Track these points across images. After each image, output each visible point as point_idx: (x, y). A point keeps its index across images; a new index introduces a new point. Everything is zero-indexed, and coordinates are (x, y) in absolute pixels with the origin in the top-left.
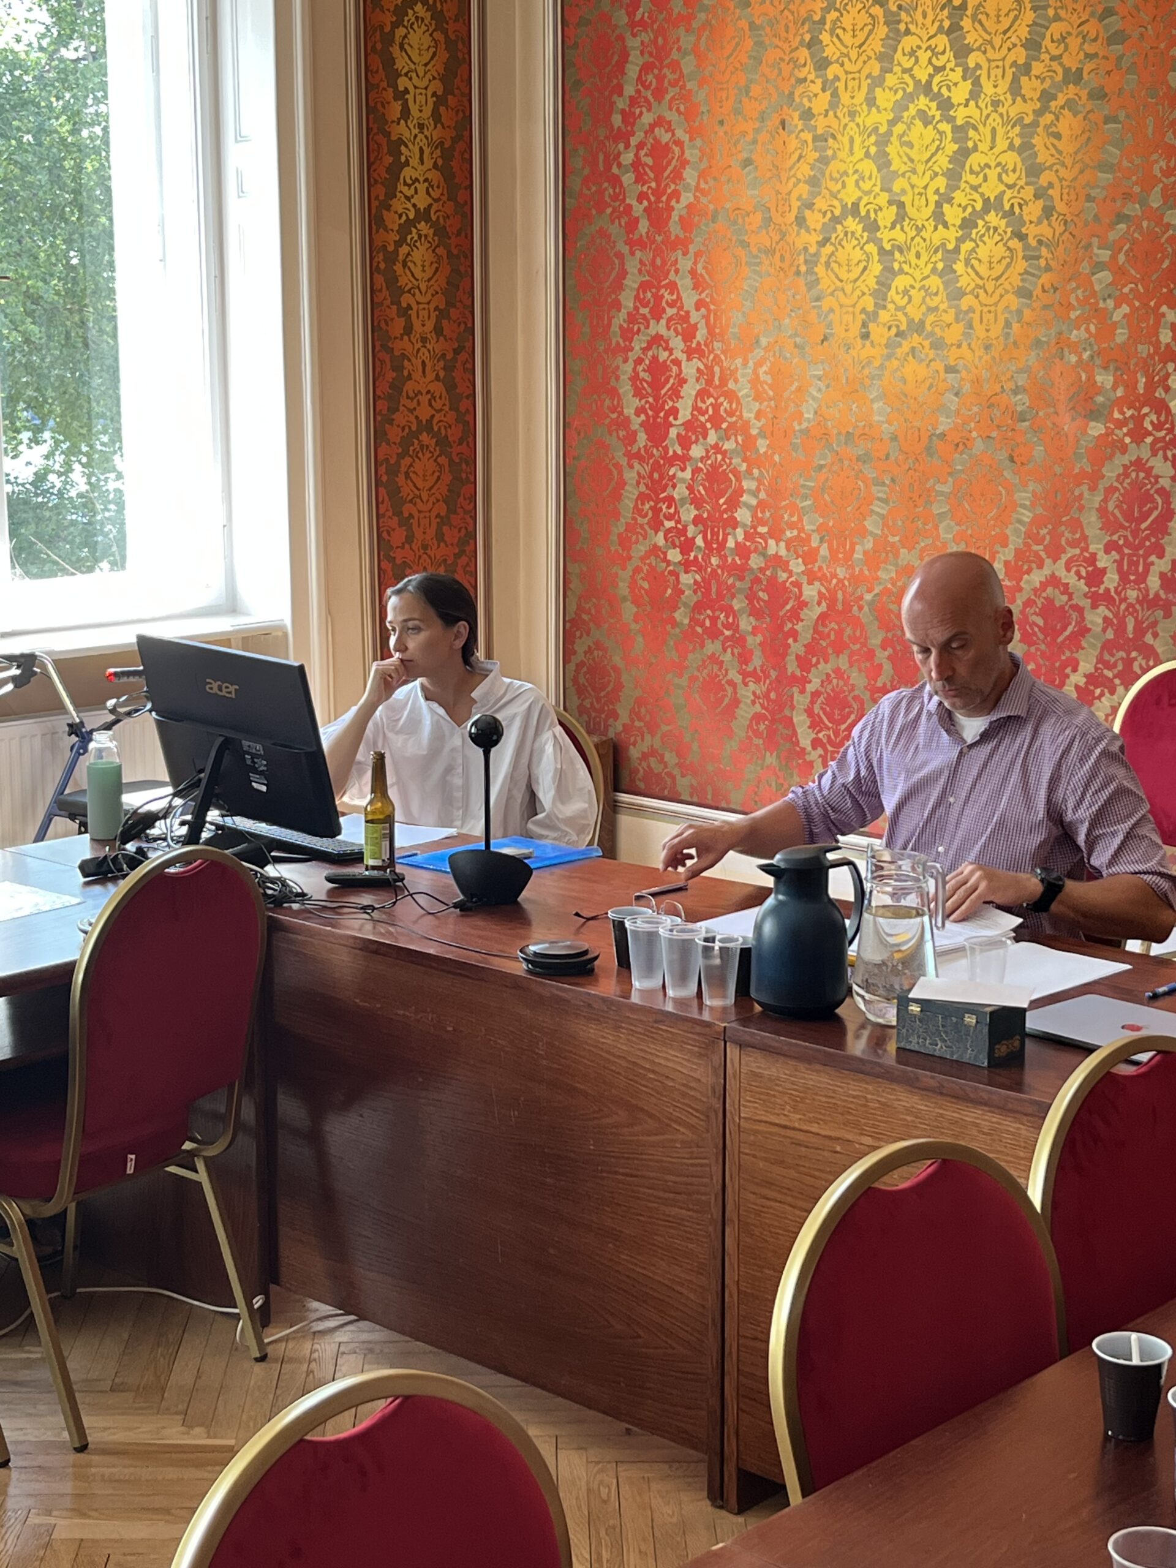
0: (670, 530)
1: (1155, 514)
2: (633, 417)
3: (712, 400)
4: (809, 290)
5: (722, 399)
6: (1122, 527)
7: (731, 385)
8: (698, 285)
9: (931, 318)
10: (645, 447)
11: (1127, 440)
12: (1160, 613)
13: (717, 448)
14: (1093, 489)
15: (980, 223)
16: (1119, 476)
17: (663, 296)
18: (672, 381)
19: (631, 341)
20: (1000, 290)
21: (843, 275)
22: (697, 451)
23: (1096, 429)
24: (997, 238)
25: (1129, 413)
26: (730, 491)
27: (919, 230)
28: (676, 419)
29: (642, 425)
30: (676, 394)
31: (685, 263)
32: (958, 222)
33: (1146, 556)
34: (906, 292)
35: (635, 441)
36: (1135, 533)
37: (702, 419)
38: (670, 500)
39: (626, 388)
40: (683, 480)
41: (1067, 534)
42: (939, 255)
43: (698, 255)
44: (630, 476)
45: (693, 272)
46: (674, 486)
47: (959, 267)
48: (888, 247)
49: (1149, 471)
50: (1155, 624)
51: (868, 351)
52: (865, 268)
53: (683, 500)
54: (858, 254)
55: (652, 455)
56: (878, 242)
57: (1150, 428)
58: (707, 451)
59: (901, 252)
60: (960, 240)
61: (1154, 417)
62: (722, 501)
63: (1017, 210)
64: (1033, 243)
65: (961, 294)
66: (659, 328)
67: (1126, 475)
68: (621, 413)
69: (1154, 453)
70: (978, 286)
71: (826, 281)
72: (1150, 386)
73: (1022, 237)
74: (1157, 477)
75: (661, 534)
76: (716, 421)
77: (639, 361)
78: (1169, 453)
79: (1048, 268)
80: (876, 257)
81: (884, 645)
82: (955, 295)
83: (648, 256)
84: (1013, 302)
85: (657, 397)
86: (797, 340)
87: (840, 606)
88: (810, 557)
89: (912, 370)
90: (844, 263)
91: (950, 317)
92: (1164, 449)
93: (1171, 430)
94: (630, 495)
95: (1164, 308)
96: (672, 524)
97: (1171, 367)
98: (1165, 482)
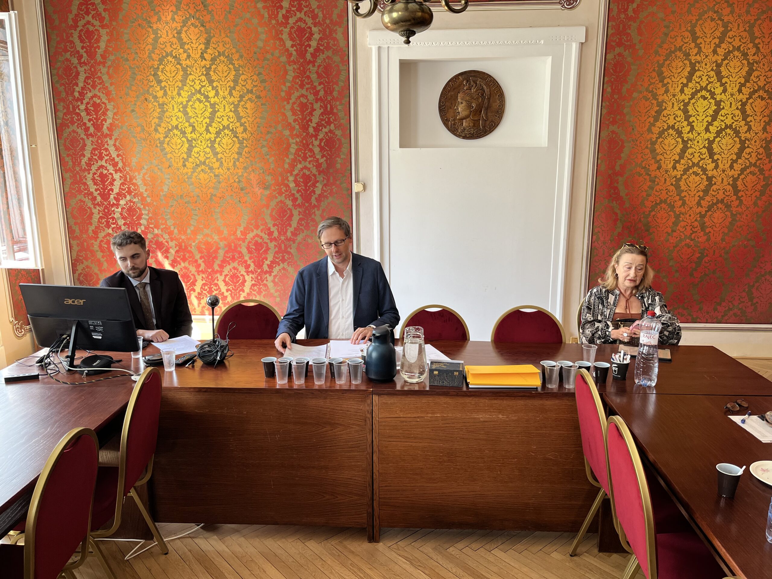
0: (114, 228)
1: (288, 215)
2: (94, 192)
3: (127, 186)
4: (162, 152)
5: (131, 186)
6: (278, 219)
7: (134, 181)
8: (117, 149)
9: (207, 161)
10: (101, 201)
11: (277, 195)
13: (130, 201)
14: (268, 208)
15: (222, 133)
16: (275, 205)
17: (103, 153)
18: (109, 180)
19: (91, 167)
20: (231, 153)
21: (174, 147)
22: (122, 202)
23: (267, 192)
24: (228, 137)
25: (277, 187)
26: (137, 214)
27: (201, 134)
28: (113, 192)
29: (98, 194)
30: (112, 184)
31: (111, 142)
32: (215, 132)
33: (286, 227)
34: (198, 153)
35: (96, 200)
36: (282, 221)
37: (124, 192)
38: (113, 218)
39: (90, 183)
40: (118, 212)
41: (260, 222)
42: (209, 142)
43: (116, 140)
44: (95, 211)
45: (114, 145)
46: (114, 214)
47: (216, 146)
48: (190, 139)
49: (285, 204)
51: (186, 170)
52: (182, 145)
53: (118, 218)
54: (179, 141)
55: (104, 204)
56: (187, 138)
57: (284, 191)
58: (127, 202)
59: (195, 141)
60: (215, 138)
61: (285, 189)
62: (134, 218)
63: (234, 129)
64: (241, 139)
65: (217, 153)
66: (103, 163)
67: (278, 205)
68: (89, 190)
69: (286, 198)
70: (223, 151)
71: (168, 149)
72: (283, 180)
73: (237, 137)
74: (287, 205)
75: (110, 229)
76: (129, 192)
77: (95, 174)
78: (291, 199)
79: (247, 146)
80: (186, 142)
81: (201, 258)
82: (216, 154)
83: (95, 139)
84: (236, 156)
85: (104, 185)
86: (159, 167)
87: (183, 247)
88: (170, 233)
89: (202, 175)
90: (174, 143)
91: (215, 160)
92: (289, 197)
93: (290, 192)
94: (96, 217)
95: (285, 158)
96: (115, 226)
97: (289, 174)
98: (290, 207)
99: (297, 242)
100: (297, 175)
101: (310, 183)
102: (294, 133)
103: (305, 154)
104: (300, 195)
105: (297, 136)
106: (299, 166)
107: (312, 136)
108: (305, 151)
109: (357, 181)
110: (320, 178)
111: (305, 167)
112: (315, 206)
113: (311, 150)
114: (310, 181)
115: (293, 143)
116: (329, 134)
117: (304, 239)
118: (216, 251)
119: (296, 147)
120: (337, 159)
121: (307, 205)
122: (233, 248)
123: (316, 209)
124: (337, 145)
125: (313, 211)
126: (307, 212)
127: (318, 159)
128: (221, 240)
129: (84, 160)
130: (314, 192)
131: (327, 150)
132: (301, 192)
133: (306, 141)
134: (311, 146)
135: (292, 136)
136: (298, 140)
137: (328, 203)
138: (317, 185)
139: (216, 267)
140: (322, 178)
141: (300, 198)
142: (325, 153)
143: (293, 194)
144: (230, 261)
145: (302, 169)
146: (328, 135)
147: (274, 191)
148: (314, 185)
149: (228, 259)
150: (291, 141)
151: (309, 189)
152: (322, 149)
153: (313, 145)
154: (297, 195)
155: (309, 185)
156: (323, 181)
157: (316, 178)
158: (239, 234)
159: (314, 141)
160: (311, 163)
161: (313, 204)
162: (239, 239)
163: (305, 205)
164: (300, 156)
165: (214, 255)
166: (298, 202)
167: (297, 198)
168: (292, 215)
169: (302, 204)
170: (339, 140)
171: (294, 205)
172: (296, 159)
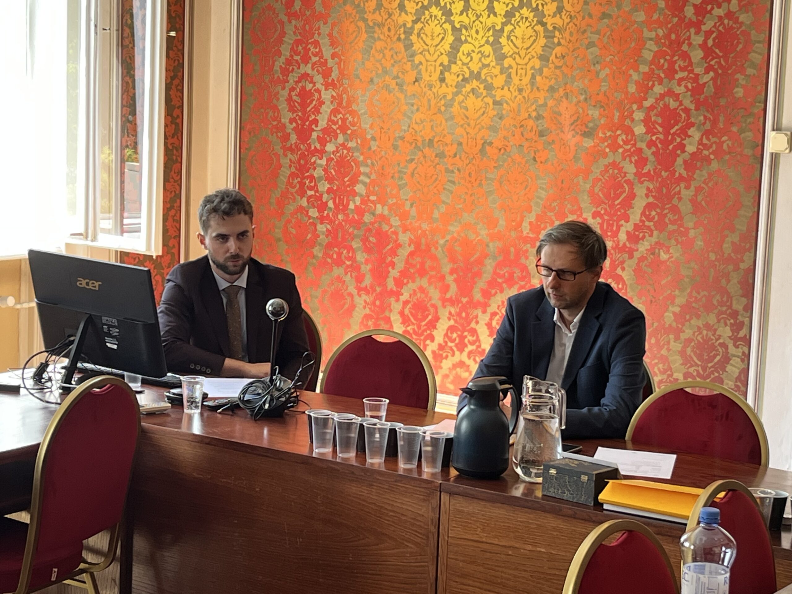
0: (311, 197)
1: (624, 195)
2: (288, 124)
3: (341, 115)
4: (406, 51)
5: (348, 115)
6: (604, 203)
7: (354, 107)
8: (333, 44)
9: (484, 71)
10: (295, 143)
11: (607, 150)
12: (626, 256)
13: (343, 146)
14: (586, 178)
15: (517, 14)
16: (601, 172)
17: (309, 49)
18: (314, 102)
19: (288, 76)
20: (529, 56)
21: (428, 41)
22: (330, 147)
23: (588, 143)
24: (527, 24)
25: (608, 134)
26: (352, 173)
27: (478, 17)
28: (317, 126)
29: (294, 129)
30: (317, 111)
31: (325, 30)
32: (503, 13)
33: (618, 221)
34: (469, 54)
35: (289, 139)
36: (612, 206)
37: (334, 127)
38: (312, 177)
39: (283, 106)
40: (321, 166)
41: (569, 206)
42: (491, 32)
43: (334, 25)
44: (285, 161)
45: (330, 35)
46: (315, 169)
47: (503, 40)
48: (458, 26)
49: (620, 169)
50: (623, 262)
51: (444, 89)
52: (443, 38)
53: (320, 178)
54: (438, 30)
55: (300, 149)
56: (452, 23)
57: (621, 143)
58: (337, 148)
59: (466, 29)
60: (504, 24)
61: (624, 137)
62: (346, 179)
63: (540, 7)
64: (550, 28)
65: (504, 57)
66: (308, 69)
67: (606, 171)
68: (280, 121)
69: (624, 159)
70: (515, 53)
71: (418, 46)
72: (622, 118)
73: (544, 25)
74: (625, 173)
75: (305, 199)
76: (344, 129)
77: (292, 89)
78: (633, 159)
79: (559, 44)
80: (450, 32)
81: (451, 272)
82: (501, 58)
83: (300, 24)
84: (537, 63)
85: (304, 112)
86: (398, 80)
87: (423, 247)
88: (404, 216)
89: (472, 102)
90: (429, 34)
91: (497, 71)
92: (630, 156)
93: (634, 145)
94: (285, 172)
95: (631, 72)
96: (312, 193)
97: (635, 107)
98: (630, 177)
99: (637, 255)
100: (652, 108)
101: (676, 127)
102: (655, 16)
103: (672, 63)
104: (653, 153)
105: (661, 24)
106: (658, 89)
107: (691, 24)
108: (673, 56)
109: (777, 128)
110: (698, 118)
111: (670, 93)
112: (681, 178)
113: (685, 56)
114: (676, 123)
115: (651, 39)
116: (726, 21)
117: (652, 251)
118: (480, 262)
119: (655, 48)
120: (738, 76)
121: (664, 174)
122: (512, 257)
123: (682, 185)
124: (741, 46)
125: (677, 189)
126: (664, 190)
127: (697, 75)
128: (493, 237)
129: (280, 62)
130: (682, 147)
131: (718, 57)
132: (656, 146)
133: (678, 36)
134: (685, 47)
135: (649, 23)
136: (661, 32)
137: (710, 175)
138: (691, 132)
139: (477, 296)
140: (702, 118)
141: (652, 158)
142: (712, 63)
143: (640, 150)
144: (504, 285)
145: (662, 96)
146: (722, 23)
147: (603, 140)
148: (684, 133)
149: (500, 280)
150: (647, 34)
151: (674, 139)
152: (708, 52)
153: (690, 44)
154: (648, 153)
155: (672, 131)
156: (704, 124)
157: (689, 117)
158: (526, 227)
159: (693, 36)
160: (683, 83)
161: (677, 175)
162: (526, 240)
163: (660, 176)
164: (661, 67)
165: (475, 269)
166: (649, 167)
167: (647, 159)
168: (632, 196)
169: (654, 172)
170: (746, 34)
171: (639, 175)
172: (654, 73)
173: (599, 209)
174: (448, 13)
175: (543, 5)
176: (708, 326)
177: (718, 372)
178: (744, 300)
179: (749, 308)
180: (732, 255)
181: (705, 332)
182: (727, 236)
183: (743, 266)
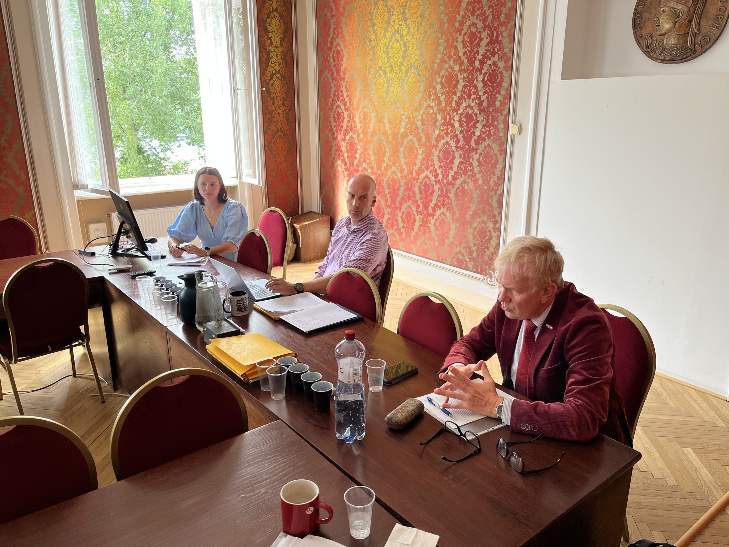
0: (342, 160)
1: (451, 158)
2: (334, 128)
3: (350, 123)
4: (371, 91)
5: (353, 123)
6: (443, 161)
7: (354, 119)
8: (347, 91)
9: (399, 100)
10: (336, 136)
11: (445, 135)
12: (451, 187)
13: (352, 137)
14: (436, 149)
15: (410, 71)
16: (442, 146)
17: (340, 94)
18: (342, 118)
19: (333, 107)
20: (414, 91)
21: (379, 87)
22: (347, 138)
23: (437, 132)
24: (414, 76)
25: (445, 127)
26: (355, 149)
27: (396, 74)
28: (342, 128)
30: (343, 121)
31: (344, 84)
32: (405, 71)
33: (448, 170)
34: (393, 92)
35: (334, 135)
36: (446, 163)
37: (348, 129)
38: (342, 151)
39: (332, 119)
40: (345, 146)
41: (430, 163)
42: (400, 81)
43: (347, 82)
44: (333, 144)
45: (346, 87)
47: (405, 84)
48: (389, 79)
49: (449, 145)
50: (450, 190)
51: (384, 109)
52: (384, 85)
53: (345, 152)
54: (382, 81)
55: (338, 139)
56: (387, 78)
57: (450, 132)
58: (350, 138)
59: (392, 80)
60: (405, 76)
61: (451, 129)
62: (353, 152)
64: (422, 77)
65: (406, 92)
66: (339, 103)
67: (444, 146)
68: (331, 126)
69: (451, 140)
70: (410, 90)
71: (375, 89)
72: (450, 119)
73: (420, 75)
74: (451, 147)
76: (351, 129)
77: (335, 112)
78: (454, 140)
80: (386, 82)
81: (388, 193)
82: (404, 93)
83: (336, 83)
85: (338, 122)
86: (369, 106)
88: (372, 168)
90: (379, 84)
91: (403, 99)
92: (453, 138)
93: (455, 133)
94: (333, 150)
95: (453, 96)
96: (342, 158)
97: (455, 113)
98: (453, 148)
99: (456, 186)
100: (462, 114)
101: (472, 123)
102: (463, 67)
103: (470, 91)
104: (462, 137)
105: (465, 71)
106: (464, 104)
107: (477, 70)
109: (514, 122)
110: (480, 118)
111: (469, 106)
112: (473, 149)
113: (475, 87)
114: (472, 121)
115: (461, 79)
116: (493, 67)
117: (461, 184)
118: (398, 189)
119: (464, 84)
120: (498, 95)
121: (467, 147)
122: (409, 186)
123: (474, 152)
124: (499, 80)
125: (472, 154)
126: (467, 155)
127: (480, 96)
128: (402, 178)
129: (330, 101)
130: (474, 133)
131: (489, 86)
132: (464, 133)
133: (472, 77)
134: (475, 82)
135: (461, 71)
136: (465, 75)
137: (485, 147)
138: (478, 125)
139: (398, 204)
140: (482, 118)
141: (462, 139)
142: (487, 89)
143: (457, 135)
144: (407, 200)
145: (467, 108)
146: (491, 68)
147: (443, 131)
148: (475, 126)
149: (405, 197)
150: (460, 76)
151: (471, 129)
152: (485, 84)
153: (477, 80)
154: (460, 137)
155: (470, 125)
156: (483, 121)
157: (477, 118)
158: (414, 173)
159: (478, 76)
160: (474, 101)
161: (472, 147)
162: (414, 179)
163: (465, 147)
164: (465, 93)
165: (397, 192)
166: (461, 144)
167: (460, 139)
168: (454, 158)
169: (463, 146)
170: (501, 73)
171: (456, 147)
172: (462, 96)
173: (441, 164)
174: (385, 73)
175: (419, 66)
176: (483, 222)
177: (487, 244)
178: (498, 210)
179: (500, 213)
180: (494, 187)
181: (482, 225)
182: (492, 177)
183: (499, 193)
